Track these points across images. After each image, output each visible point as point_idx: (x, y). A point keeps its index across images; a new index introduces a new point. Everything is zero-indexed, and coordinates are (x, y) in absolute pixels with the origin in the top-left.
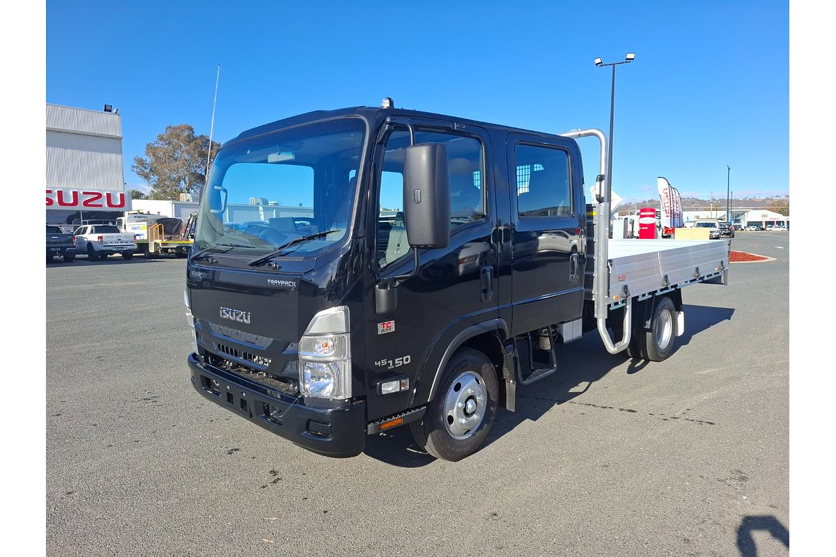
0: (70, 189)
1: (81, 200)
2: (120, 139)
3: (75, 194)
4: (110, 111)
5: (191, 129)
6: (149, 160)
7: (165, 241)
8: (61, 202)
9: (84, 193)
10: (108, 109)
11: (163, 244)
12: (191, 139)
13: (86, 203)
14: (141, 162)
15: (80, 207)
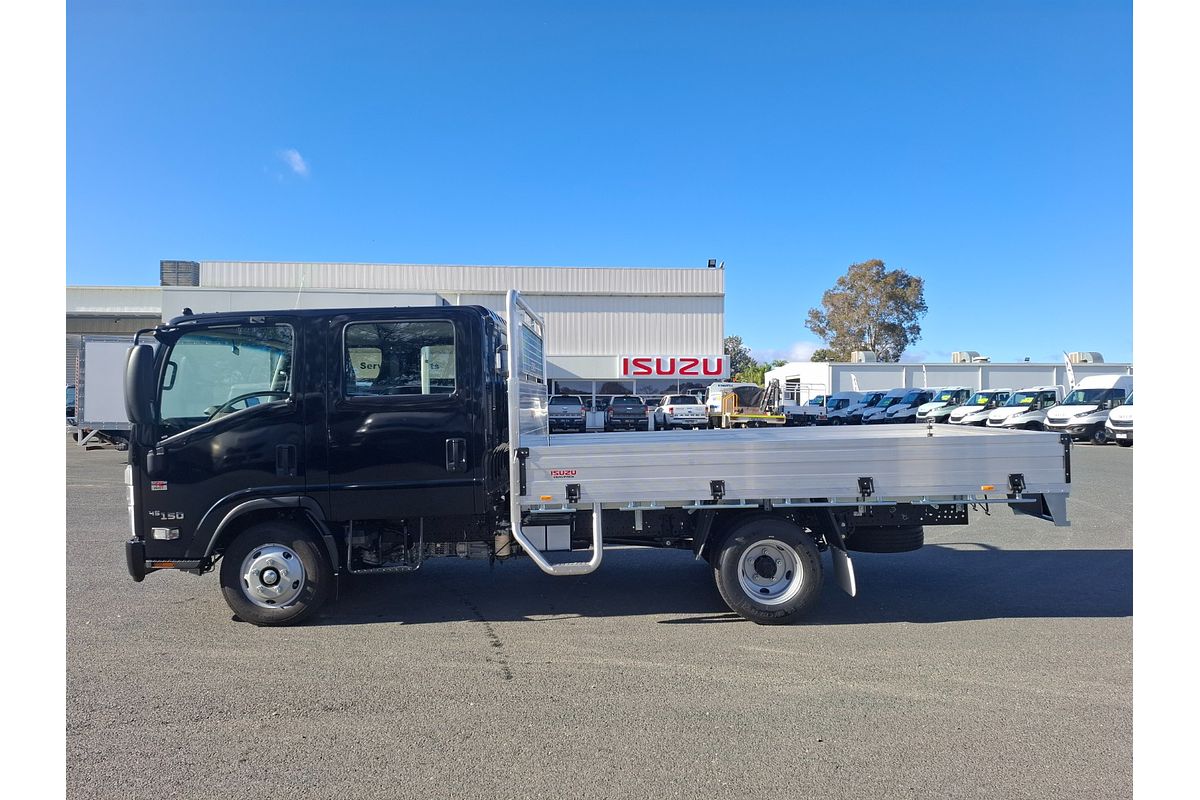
0: (667, 356)
1: (679, 367)
2: (723, 296)
3: (673, 361)
4: (714, 266)
5: (880, 264)
6: (825, 311)
7: (735, 414)
8: (659, 371)
9: (681, 360)
10: (711, 265)
11: (733, 418)
12: (880, 276)
13: (682, 371)
14: (816, 315)
15: (677, 375)
